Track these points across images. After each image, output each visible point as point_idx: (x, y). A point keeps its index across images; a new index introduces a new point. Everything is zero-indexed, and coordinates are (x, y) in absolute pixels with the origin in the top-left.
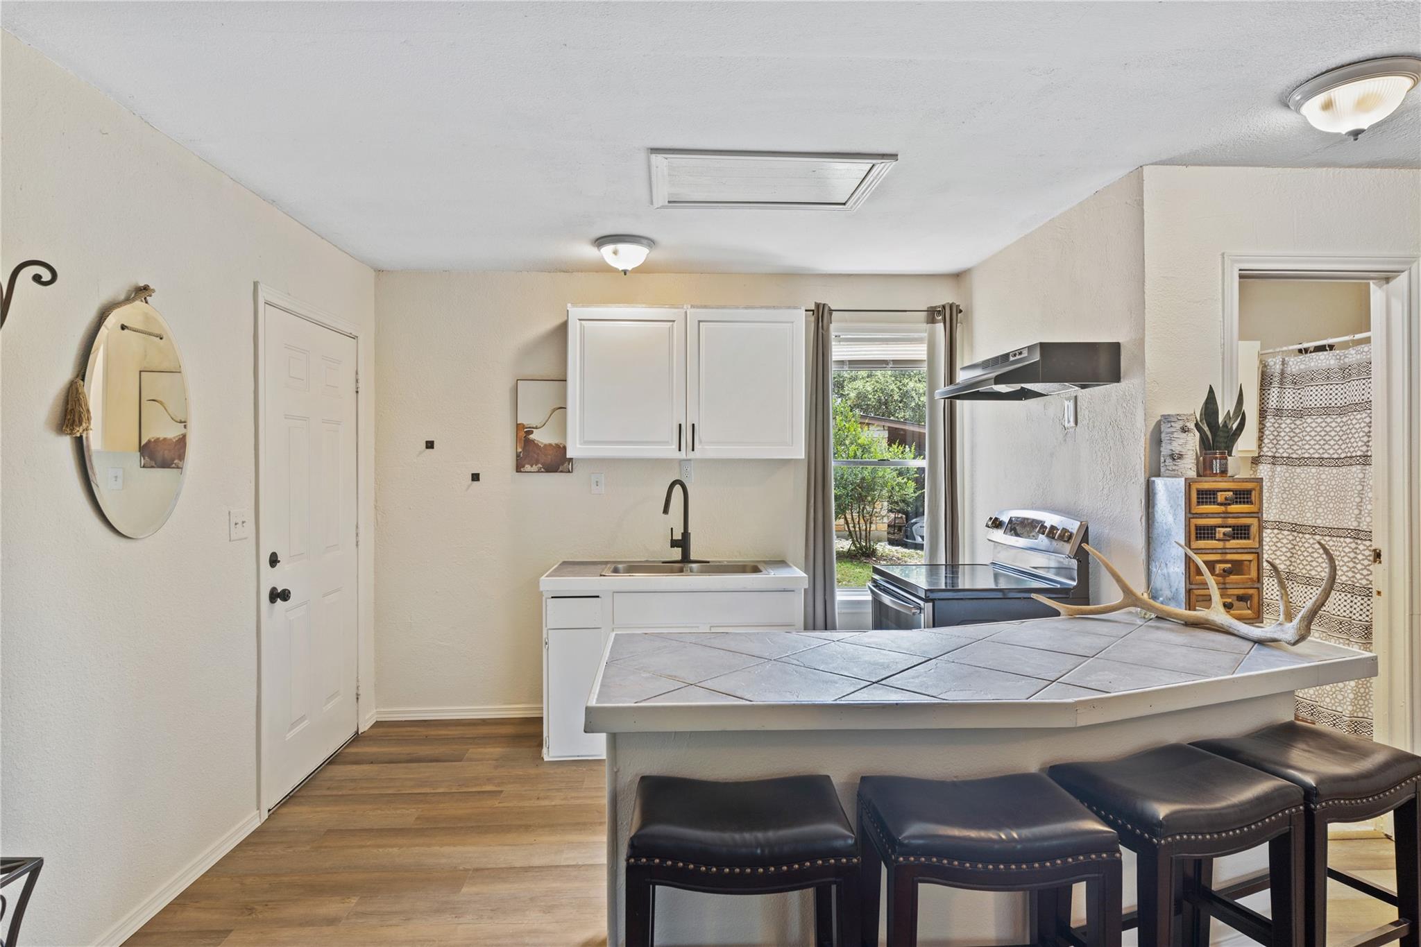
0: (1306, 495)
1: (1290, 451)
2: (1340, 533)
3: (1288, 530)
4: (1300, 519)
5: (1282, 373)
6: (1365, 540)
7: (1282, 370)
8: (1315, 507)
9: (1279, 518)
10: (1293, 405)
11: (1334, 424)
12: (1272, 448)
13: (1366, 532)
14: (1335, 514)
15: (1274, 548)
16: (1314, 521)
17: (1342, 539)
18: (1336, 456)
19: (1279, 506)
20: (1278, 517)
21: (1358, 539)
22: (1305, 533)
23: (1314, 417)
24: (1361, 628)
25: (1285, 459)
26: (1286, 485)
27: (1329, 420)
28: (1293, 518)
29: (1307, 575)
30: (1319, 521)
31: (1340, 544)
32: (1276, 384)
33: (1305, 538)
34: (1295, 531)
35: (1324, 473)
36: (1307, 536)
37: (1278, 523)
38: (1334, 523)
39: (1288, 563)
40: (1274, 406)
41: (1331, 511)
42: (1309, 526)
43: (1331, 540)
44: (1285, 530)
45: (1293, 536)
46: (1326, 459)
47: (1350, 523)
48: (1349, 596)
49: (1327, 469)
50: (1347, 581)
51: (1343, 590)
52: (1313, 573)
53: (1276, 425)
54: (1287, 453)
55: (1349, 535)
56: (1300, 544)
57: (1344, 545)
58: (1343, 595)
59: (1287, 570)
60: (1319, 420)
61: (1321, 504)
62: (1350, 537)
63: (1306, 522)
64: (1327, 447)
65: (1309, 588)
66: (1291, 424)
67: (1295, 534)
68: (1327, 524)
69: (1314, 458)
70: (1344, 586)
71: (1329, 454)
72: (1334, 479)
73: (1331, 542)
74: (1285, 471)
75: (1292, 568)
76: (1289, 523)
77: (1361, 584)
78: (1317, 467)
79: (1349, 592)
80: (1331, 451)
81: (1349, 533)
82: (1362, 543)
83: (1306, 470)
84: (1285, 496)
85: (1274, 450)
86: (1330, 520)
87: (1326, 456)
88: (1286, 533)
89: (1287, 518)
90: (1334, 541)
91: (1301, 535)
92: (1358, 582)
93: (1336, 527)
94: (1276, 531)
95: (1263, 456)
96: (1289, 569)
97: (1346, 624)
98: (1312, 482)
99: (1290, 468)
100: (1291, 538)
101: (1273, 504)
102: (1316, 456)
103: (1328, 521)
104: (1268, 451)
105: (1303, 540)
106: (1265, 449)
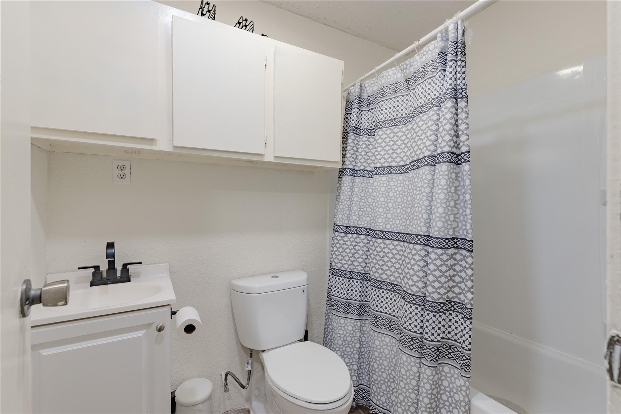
0: (377, 202)
1: (366, 164)
2: (409, 238)
3: (364, 234)
4: (373, 224)
5: (360, 97)
6: (437, 248)
7: (360, 94)
8: (385, 213)
9: (357, 224)
10: (368, 124)
11: (400, 134)
12: (353, 161)
13: (438, 238)
14: (401, 219)
15: (353, 251)
16: (384, 226)
17: (411, 246)
18: (402, 163)
19: (357, 213)
20: (356, 222)
21: (427, 245)
22: (378, 238)
23: (384, 129)
24: (433, 350)
25: (362, 171)
26: (362, 194)
27: (396, 130)
28: (368, 224)
29: (379, 279)
30: (388, 226)
31: (409, 251)
32: (355, 106)
33: (377, 243)
34: (368, 235)
35: (392, 181)
36: (379, 241)
37: (356, 228)
38: (401, 228)
39: (364, 264)
40: (354, 125)
41: (398, 216)
42: (381, 231)
43: (399, 244)
44: (361, 234)
45: (368, 239)
46: (394, 167)
47: (419, 228)
48: (420, 309)
49: (395, 176)
50: (417, 292)
51: (414, 302)
52: (384, 276)
53: (356, 142)
54: (363, 166)
55: (419, 242)
56: (373, 248)
57: (414, 252)
58: (414, 307)
59: (363, 272)
60: (388, 132)
61: (389, 210)
62: (420, 244)
63: (378, 227)
64: (394, 156)
65: (381, 291)
66: (366, 141)
67: (369, 238)
68: (395, 229)
69: (384, 167)
70: (414, 297)
71: (396, 162)
72: (400, 186)
73: (399, 246)
74: (361, 182)
75: (367, 269)
76: (364, 228)
77: (433, 298)
78: (387, 175)
79: (420, 305)
80: (398, 160)
81: (419, 240)
82: (433, 252)
83: (378, 179)
84: (361, 204)
85: (354, 163)
86: (397, 225)
87: (394, 164)
88: (362, 237)
89: (363, 223)
90: (401, 246)
91: (374, 239)
92: (430, 296)
93: (403, 232)
94: (355, 236)
95: (346, 169)
96: (365, 271)
97: (417, 341)
98: (383, 189)
99: (366, 179)
100: (366, 241)
101: (353, 211)
102: (386, 165)
103: (395, 226)
104: (349, 165)
105: (376, 244)
106: (347, 163)
